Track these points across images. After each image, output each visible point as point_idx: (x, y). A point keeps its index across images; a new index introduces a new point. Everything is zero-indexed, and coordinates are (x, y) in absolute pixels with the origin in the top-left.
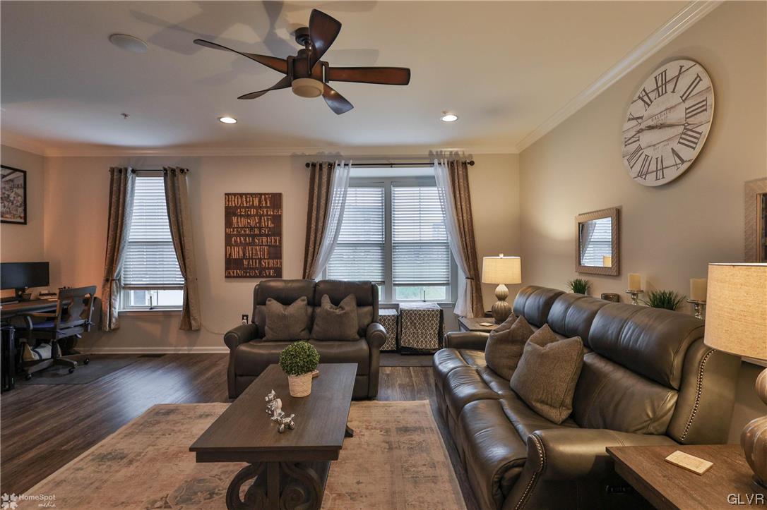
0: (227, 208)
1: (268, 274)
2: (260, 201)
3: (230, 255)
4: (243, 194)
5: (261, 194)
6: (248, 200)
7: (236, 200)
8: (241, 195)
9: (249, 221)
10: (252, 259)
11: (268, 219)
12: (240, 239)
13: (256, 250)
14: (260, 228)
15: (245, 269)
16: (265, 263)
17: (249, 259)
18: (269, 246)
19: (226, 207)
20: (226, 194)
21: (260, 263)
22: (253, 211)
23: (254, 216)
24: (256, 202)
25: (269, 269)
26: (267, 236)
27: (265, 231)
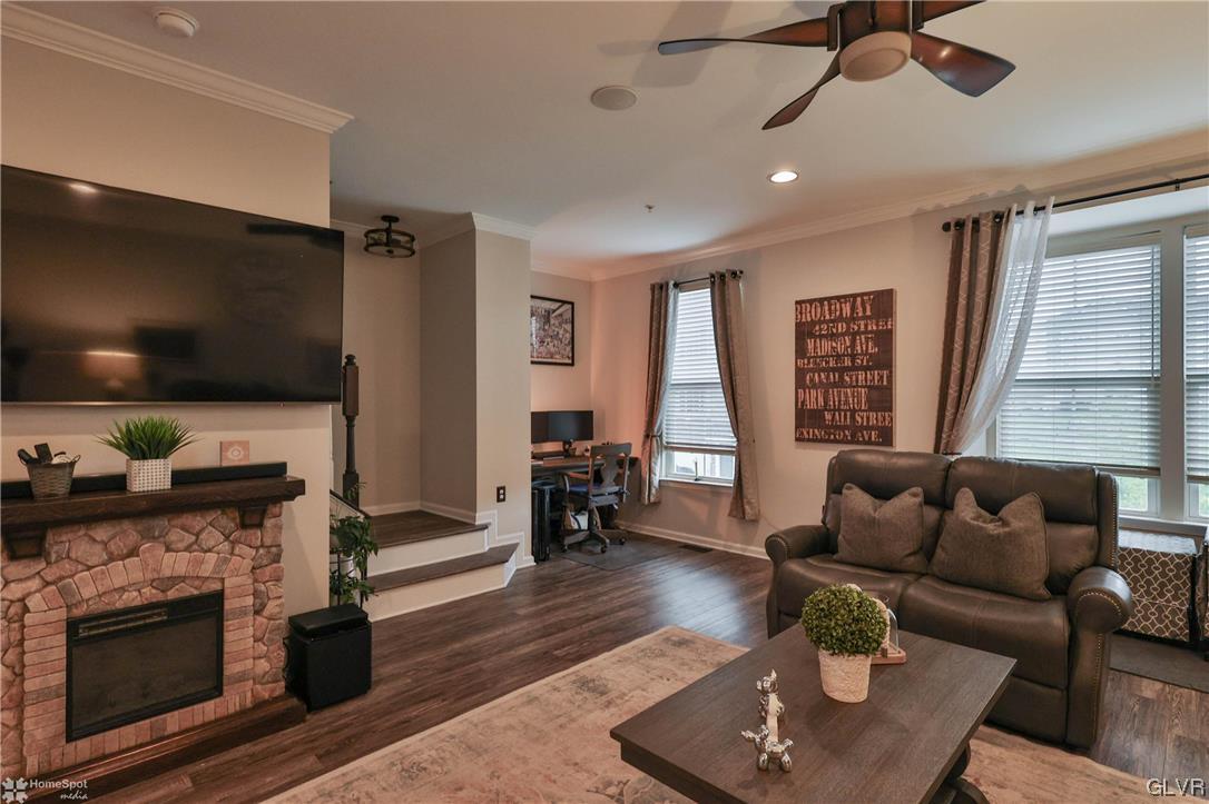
0: (799, 325)
1: (867, 438)
2: (853, 309)
3: (803, 403)
4: (825, 299)
5: (854, 296)
6: (833, 307)
7: (813, 310)
8: (821, 301)
9: (834, 344)
10: (839, 410)
11: (867, 339)
12: (819, 376)
13: (846, 394)
14: (853, 357)
15: (828, 427)
16: (862, 418)
17: (834, 410)
18: (869, 387)
19: (796, 324)
20: (797, 303)
21: (853, 417)
22: (842, 327)
23: (843, 335)
24: (847, 310)
25: (868, 428)
26: (866, 369)
27: (862, 361)
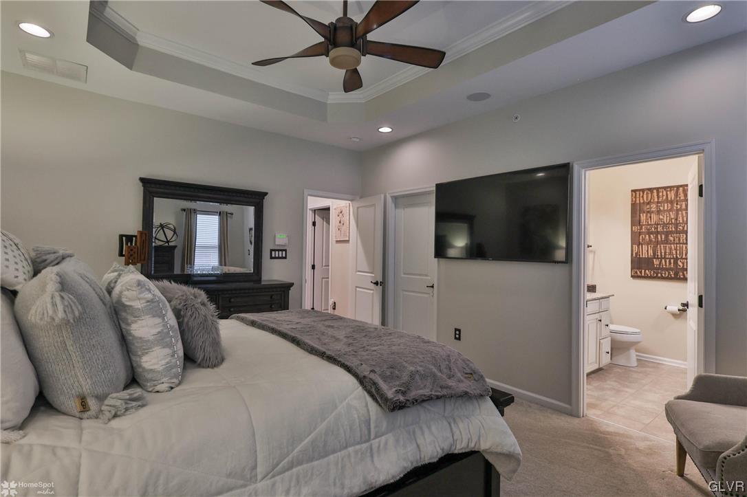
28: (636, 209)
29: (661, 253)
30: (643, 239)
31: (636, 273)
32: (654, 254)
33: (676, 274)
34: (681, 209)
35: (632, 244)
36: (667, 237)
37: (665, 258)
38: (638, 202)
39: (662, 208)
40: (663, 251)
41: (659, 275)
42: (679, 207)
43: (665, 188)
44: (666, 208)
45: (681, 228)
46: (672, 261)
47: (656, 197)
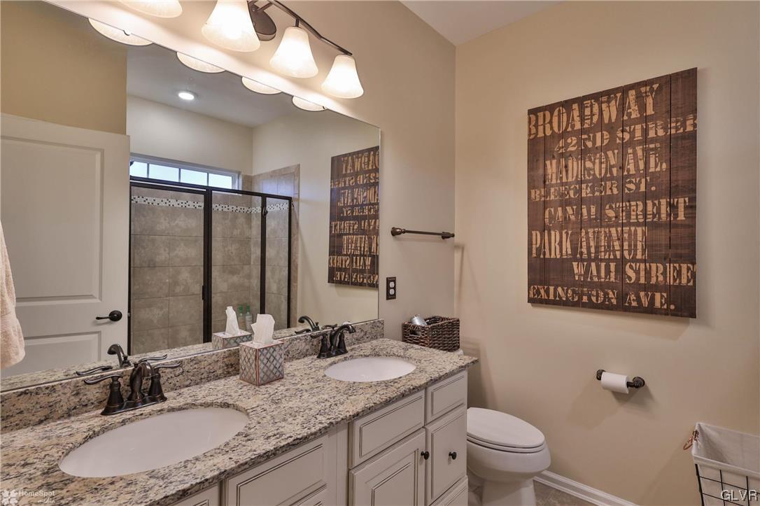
28: (539, 150)
29: (589, 248)
30: (552, 218)
31: (538, 292)
32: (574, 249)
33: (622, 297)
34: (631, 143)
35: (531, 228)
36: (601, 209)
37: (598, 260)
38: (541, 134)
39: (589, 144)
40: (592, 244)
41: (585, 299)
42: (627, 136)
43: (596, 97)
44: (598, 143)
45: (632, 186)
46: (613, 266)
47: (577, 119)
